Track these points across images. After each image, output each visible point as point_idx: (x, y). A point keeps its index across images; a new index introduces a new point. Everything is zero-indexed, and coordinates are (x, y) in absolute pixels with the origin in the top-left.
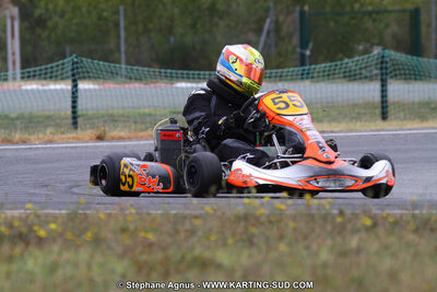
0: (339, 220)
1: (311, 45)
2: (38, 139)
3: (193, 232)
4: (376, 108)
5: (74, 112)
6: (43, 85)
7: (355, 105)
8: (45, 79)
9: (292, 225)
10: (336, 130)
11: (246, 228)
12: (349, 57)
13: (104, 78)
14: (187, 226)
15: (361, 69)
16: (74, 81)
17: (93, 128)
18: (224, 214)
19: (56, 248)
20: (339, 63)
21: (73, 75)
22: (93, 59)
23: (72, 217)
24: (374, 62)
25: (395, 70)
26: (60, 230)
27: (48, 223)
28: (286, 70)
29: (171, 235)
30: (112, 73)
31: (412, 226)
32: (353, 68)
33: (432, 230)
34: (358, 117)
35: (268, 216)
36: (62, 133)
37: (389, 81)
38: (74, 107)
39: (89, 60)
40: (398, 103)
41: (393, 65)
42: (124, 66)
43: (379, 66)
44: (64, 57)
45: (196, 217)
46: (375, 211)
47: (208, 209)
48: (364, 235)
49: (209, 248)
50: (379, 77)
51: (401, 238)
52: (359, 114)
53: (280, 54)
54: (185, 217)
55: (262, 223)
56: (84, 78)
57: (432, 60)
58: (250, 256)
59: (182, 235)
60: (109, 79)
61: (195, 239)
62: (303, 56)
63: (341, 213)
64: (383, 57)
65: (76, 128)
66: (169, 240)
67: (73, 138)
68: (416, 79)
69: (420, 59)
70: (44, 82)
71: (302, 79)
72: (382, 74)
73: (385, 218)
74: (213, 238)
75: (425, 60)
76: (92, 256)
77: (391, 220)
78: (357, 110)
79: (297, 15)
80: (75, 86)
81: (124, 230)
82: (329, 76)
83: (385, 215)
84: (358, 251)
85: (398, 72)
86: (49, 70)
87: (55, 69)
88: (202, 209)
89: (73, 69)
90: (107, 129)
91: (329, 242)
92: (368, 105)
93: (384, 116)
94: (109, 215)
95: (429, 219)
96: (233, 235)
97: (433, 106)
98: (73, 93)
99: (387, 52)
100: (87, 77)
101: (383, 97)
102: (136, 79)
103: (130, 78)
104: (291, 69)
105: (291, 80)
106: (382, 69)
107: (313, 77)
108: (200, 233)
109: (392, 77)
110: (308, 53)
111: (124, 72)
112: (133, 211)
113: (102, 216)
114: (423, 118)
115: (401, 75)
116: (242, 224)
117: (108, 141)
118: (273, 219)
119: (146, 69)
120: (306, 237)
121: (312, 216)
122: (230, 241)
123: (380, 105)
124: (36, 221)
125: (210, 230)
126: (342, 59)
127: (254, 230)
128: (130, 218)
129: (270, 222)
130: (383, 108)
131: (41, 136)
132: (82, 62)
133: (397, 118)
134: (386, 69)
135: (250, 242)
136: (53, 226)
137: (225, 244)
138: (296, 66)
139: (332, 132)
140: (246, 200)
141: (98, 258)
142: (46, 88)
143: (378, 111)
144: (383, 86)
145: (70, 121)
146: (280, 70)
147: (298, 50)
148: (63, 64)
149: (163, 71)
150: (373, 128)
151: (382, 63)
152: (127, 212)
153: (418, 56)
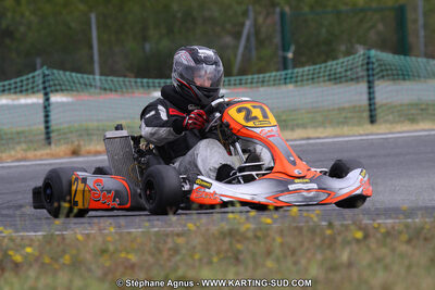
0: (328, 232)
1: (293, 48)
2: (11, 156)
3: (176, 250)
4: (364, 111)
5: (47, 128)
6: (13, 100)
7: (341, 110)
8: (15, 93)
9: (279, 240)
10: (322, 135)
11: (231, 244)
12: (334, 59)
13: (77, 91)
14: (170, 245)
15: (346, 71)
16: (46, 94)
17: (67, 143)
18: (208, 230)
19: (32, 273)
20: (323, 65)
21: (45, 88)
22: (65, 70)
23: (49, 240)
24: (360, 63)
25: (382, 71)
26: (37, 253)
27: (24, 247)
28: (268, 75)
29: (153, 255)
30: (86, 85)
31: (405, 237)
32: (339, 70)
33: (426, 239)
34: (345, 122)
35: (255, 230)
36: (35, 150)
37: (376, 83)
38: (47, 122)
39: (61, 72)
40: (385, 105)
41: (380, 65)
42: (97, 77)
43: (365, 67)
44: (35, 70)
45: (178, 235)
46: (366, 221)
47: (191, 226)
48: (355, 247)
49: (193, 267)
50: (366, 79)
51: (393, 250)
52: (346, 118)
53: (260, 59)
54: (167, 235)
55: (247, 239)
56: (57, 91)
57: (420, 59)
58: (237, 274)
59: (165, 255)
60: (83, 91)
61: (178, 258)
62: (285, 59)
63: (330, 225)
64: (369, 58)
65: (50, 144)
66: (151, 260)
67: (47, 154)
68: (404, 79)
69: (408, 58)
70: (14, 96)
71: (285, 83)
72: (368, 76)
73: (377, 229)
74: (197, 257)
75: (414, 59)
76: (71, 281)
77: (383, 230)
78: (343, 115)
79: (277, 17)
80: (47, 100)
81: (103, 251)
82: (313, 79)
83: (376, 225)
84: (350, 265)
85: (385, 73)
86: (19, 84)
87: (25, 83)
88: (185, 226)
89: (44, 82)
90: (82, 143)
91: (319, 257)
92: (355, 109)
93: (373, 120)
94: (88, 235)
95: (423, 228)
96: (218, 253)
97: (423, 107)
98: (45, 107)
99: (373, 52)
100: (60, 89)
101: (370, 99)
102: (111, 90)
103: (105, 89)
104: (274, 74)
105: (274, 85)
106: (368, 70)
107: (296, 82)
108: (184, 251)
109: (379, 79)
110: (290, 55)
111: (98, 84)
112: (112, 230)
113: (80, 237)
114: (413, 120)
115: (388, 75)
116: (228, 240)
117: (83, 156)
118: (259, 234)
119: (121, 79)
120: (293, 253)
121: (299, 229)
122: (215, 260)
123: (368, 108)
124: (11, 245)
125: (194, 247)
126: (325, 61)
127: (239, 246)
128: (109, 239)
129: (256, 237)
130: (371, 110)
131: (13, 153)
132: (53, 74)
133: (386, 121)
134: (373, 69)
135: (237, 259)
136: (29, 250)
137: (210, 263)
138: (278, 70)
139: (319, 138)
140: (231, 216)
141: (78, 283)
142: (16, 102)
143: (366, 114)
144: (370, 88)
145: (43, 136)
146: (261, 76)
147: (280, 53)
148: (33, 77)
149: (139, 80)
150: (362, 132)
151: (368, 63)
152: (106, 231)
153: (405, 55)
